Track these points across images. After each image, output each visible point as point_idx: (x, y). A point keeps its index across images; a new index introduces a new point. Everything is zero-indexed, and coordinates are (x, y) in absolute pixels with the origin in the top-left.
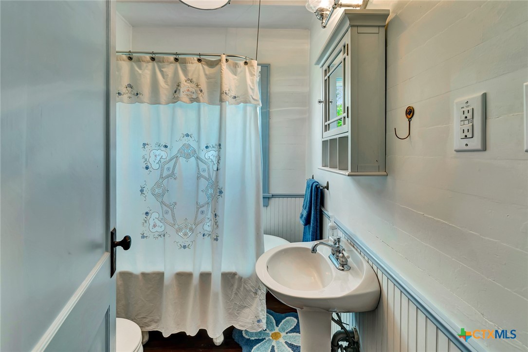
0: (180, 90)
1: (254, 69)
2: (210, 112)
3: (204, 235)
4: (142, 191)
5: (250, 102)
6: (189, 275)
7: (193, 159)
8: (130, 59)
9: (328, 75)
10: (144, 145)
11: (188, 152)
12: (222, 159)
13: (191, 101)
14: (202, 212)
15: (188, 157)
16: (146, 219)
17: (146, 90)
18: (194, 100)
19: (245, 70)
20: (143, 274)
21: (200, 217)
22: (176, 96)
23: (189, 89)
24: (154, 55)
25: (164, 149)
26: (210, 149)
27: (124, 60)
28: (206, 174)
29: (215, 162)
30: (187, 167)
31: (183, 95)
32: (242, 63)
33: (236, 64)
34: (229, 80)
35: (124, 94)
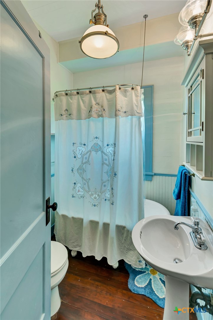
0: (92, 110)
1: (138, 92)
2: (109, 122)
3: (105, 200)
4: (72, 170)
5: (135, 115)
6: (97, 223)
7: (100, 152)
8: (67, 94)
9: (191, 93)
10: (74, 144)
11: (97, 148)
12: (116, 153)
13: (98, 116)
14: (105, 186)
15: (97, 151)
16: (74, 187)
17: (74, 112)
18: (100, 116)
19: (132, 92)
20: (73, 218)
21: (104, 188)
22: (90, 114)
23: (97, 109)
24: (78, 91)
25: (83, 146)
26: (110, 146)
27: (63, 96)
28: (107, 162)
29: (113, 155)
30: (96, 157)
31: (93, 113)
32: (130, 89)
33: (126, 90)
34: (121, 100)
35: (64, 115)
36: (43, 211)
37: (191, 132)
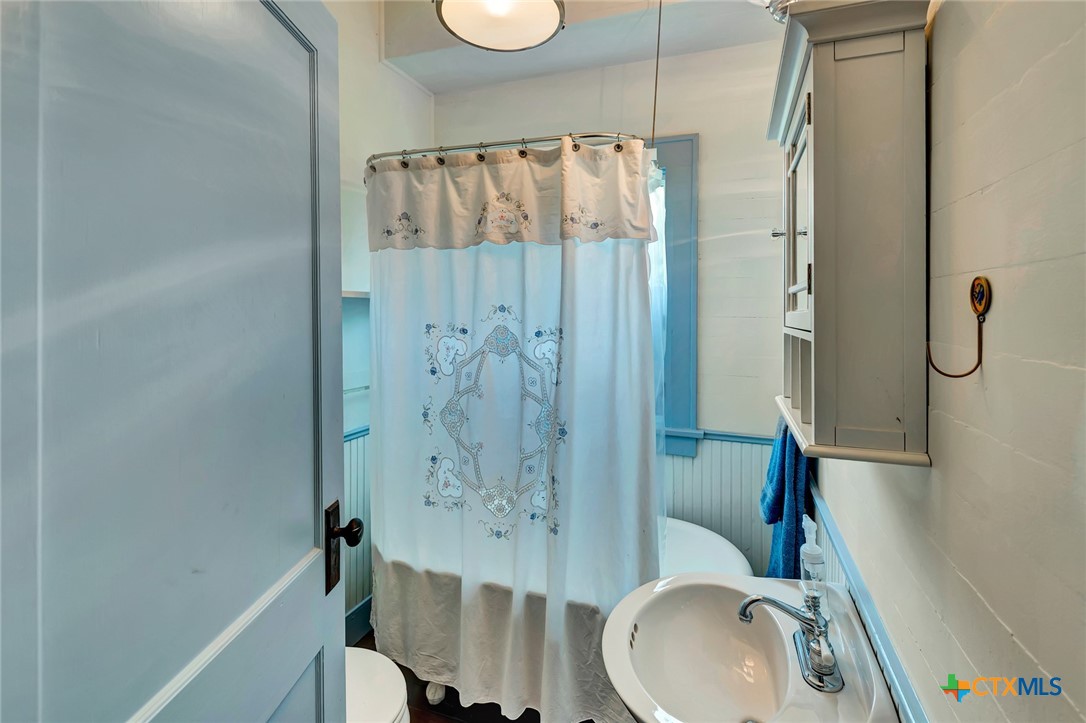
0: (486, 218)
1: (635, 158)
2: (541, 258)
3: (533, 517)
4: (425, 415)
5: (626, 236)
6: (507, 593)
7: (513, 358)
8: (405, 165)
9: (791, 169)
10: (429, 327)
11: (506, 344)
12: (565, 360)
13: (507, 238)
14: (530, 469)
15: (503, 353)
16: (432, 470)
17: (430, 224)
18: (513, 236)
19: (617, 160)
20: (429, 574)
21: (527, 478)
22: (480, 230)
23: (504, 214)
24: (443, 154)
25: (461, 336)
26: (544, 338)
27: (395, 170)
28: (536, 390)
29: (555, 367)
30: (500, 372)
31: (492, 229)
32: (609, 149)
33: (596, 153)
34: (580, 184)
35: (397, 231)
36: (316, 544)
37: (795, 295)
